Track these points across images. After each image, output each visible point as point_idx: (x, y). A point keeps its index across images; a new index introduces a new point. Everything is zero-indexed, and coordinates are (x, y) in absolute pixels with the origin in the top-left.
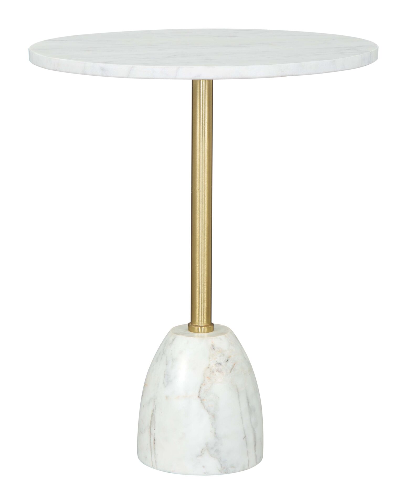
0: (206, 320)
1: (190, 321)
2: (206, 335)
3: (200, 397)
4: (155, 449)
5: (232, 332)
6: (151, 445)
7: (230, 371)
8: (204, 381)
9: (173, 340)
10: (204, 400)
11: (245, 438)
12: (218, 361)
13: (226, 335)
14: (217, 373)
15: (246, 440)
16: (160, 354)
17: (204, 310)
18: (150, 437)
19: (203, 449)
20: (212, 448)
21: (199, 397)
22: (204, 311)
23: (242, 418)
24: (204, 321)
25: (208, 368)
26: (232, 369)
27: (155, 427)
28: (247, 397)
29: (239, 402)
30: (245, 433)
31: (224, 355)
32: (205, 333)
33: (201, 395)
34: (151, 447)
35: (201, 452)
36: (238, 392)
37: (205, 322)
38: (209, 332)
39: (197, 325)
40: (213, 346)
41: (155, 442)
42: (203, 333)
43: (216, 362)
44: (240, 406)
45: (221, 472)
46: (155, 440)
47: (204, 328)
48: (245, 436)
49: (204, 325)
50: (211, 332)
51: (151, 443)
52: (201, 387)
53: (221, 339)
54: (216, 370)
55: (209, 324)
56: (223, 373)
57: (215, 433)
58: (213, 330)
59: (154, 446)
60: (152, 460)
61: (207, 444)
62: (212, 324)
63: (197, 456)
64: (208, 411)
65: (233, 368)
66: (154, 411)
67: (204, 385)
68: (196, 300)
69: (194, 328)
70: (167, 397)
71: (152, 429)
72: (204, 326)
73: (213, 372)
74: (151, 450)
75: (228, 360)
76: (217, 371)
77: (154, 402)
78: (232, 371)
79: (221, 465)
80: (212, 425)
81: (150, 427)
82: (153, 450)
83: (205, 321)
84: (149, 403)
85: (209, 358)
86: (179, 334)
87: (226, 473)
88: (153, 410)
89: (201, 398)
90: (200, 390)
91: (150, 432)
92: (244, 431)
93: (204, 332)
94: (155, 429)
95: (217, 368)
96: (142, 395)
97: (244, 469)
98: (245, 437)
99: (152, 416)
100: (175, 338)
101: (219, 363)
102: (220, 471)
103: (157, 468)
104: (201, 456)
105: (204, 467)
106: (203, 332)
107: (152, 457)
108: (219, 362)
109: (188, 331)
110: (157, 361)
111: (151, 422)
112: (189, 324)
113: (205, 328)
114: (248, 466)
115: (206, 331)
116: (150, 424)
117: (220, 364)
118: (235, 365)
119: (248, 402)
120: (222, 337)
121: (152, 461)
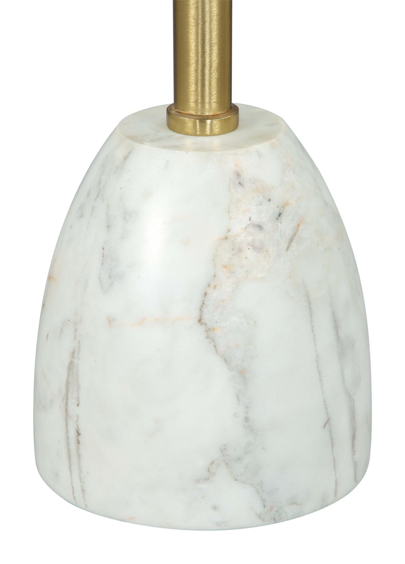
0: (218, 98)
1: (172, 102)
2: (216, 141)
3: (203, 321)
4: (79, 456)
5: (289, 132)
6: (68, 444)
7: (286, 245)
8: (215, 276)
9: (126, 158)
10: (214, 329)
11: (326, 427)
12: (253, 219)
13: (273, 140)
14: (250, 253)
15: (330, 431)
16: (88, 194)
17: (210, 70)
18: (67, 425)
19: (212, 463)
20: (239, 459)
21: (200, 321)
22: (211, 73)
23: (320, 373)
24: (210, 103)
25: (226, 238)
26: (291, 240)
27: (78, 399)
28: (333, 314)
29: (313, 331)
30: (327, 413)
31: (269, 200)
32: (214, 135)
33: (206, 317)
34: (69, 450)
35: (209, 470)
36: (310, 303)
37: (214, 105)
38: (224, 133)
39: (193, 112)
40: (238, 175)
41: (80, 438)
42: (210, 136)
43: (249, 222)
44: (315, 340)
45: (263, 520)
46: (79, 434)
47: (211, 123)
48: (328, 420)
49: (211, 113)
50: (231, 132)
51: (68, 438)
52: (206, 294)
53: (260, 155)
54: (249, 244)
55: (226, 111)
56: (267, 251)
57: (247, 419)
58: (235, 127)
59: (78, 449)
60: (72, 483)
61: (223, 450)
62: (234, 109)
63: (198, 481)
64: (226, 361)
65: (294, 235)
66: (76, 355)
67: (215, 287)
68: (188, 42)
69: (184, 123)
70: (111, 321)
71: (72, 402)
72: (213, 116)
73: (240, 250)
74: (69, 458)
75: (280, 215)
76: (250, 247)
77: (76, 330)
78: (294, 244)
79: (263, 500)
80: (237, 396)
81: (66, 398)
82: (74, 459)
83: (213, 101)
84: (61, 331)
85: (229, 212)
86: (141, 142)
87: (275, 520)
88: (73, 353)
89: (206, 324)
90: (204, 303)
91: (66, 410)
92: (325, 405)
93: (212, 134)
94: (78, 405)
95: (250, 238)
96: (43, 305)
97: (324, 504)
98: (327, 423)
99: (71, 367)
100: (130, 153)
101: (257, 224)
102: (259, 516)
103: (86, 506)
104: (207, 479)
105: (215, 508)
106: (208, 132)
107: (71, 475)
108: (255, 219)
109: (168, 128)
110: (82, 216)
111: (68, 383)
112: (169, 109)
113: (216, 122)
114: (336, 493)
115: (216, 130)
116: (64, 391)
117: (260, 227)
118: (300, 227)
119: (336, 327)
120: (263, 147)
121: (73, 487)
